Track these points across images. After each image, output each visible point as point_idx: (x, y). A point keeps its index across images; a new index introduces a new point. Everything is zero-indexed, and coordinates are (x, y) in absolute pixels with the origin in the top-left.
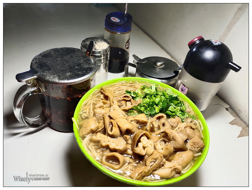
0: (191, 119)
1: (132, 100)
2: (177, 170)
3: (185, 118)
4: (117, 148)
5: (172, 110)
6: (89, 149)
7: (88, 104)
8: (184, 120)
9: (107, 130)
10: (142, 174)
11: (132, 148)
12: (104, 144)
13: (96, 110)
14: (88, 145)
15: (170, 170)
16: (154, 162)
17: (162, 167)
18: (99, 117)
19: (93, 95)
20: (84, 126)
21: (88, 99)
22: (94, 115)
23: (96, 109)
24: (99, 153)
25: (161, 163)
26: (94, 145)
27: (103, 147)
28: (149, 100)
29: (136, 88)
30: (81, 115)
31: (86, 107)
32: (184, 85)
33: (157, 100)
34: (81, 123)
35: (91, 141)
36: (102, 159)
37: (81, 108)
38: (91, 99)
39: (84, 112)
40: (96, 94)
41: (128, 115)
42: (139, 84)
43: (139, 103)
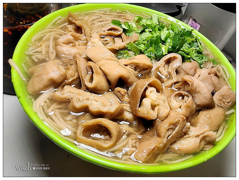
0: (212, 63)
1: (123, 35)
2: (207, 139)
3: (204, 63)
4: (104, 110)
5: (186, 50)
6: (48, 116)
7: (44, 39)
8: (203, 65)
9: (82, 79)
10: (154, 152)
11: (131, 108)
12: (78, 105)
13: (59, 48)
14: (45, 108)
15: (198, 140)
16: (173, 129)
17: (184, 136)
18: (67, 60)
19: (54, 24)
20: (35, 74)
21: (44, 31)
22: (58, 56)
23: (59, 45)
24: (70, 122)
25: (183, 130)
26: (59, 109)
27: (77, 110)
28: (150, 35)
29: (128, 20)
30: (30, 56)
31: (40, 44)
32: (195, 20)
33: (164, 34)
34: (30, 70)
35: (53, 100)
36: (75, 133)
37: (30, 45)
38: (50, 32)
39: (37, 52)
40: (59, 24)
41: (119, 59)
42: (132, 14)
43: (134, 39)
